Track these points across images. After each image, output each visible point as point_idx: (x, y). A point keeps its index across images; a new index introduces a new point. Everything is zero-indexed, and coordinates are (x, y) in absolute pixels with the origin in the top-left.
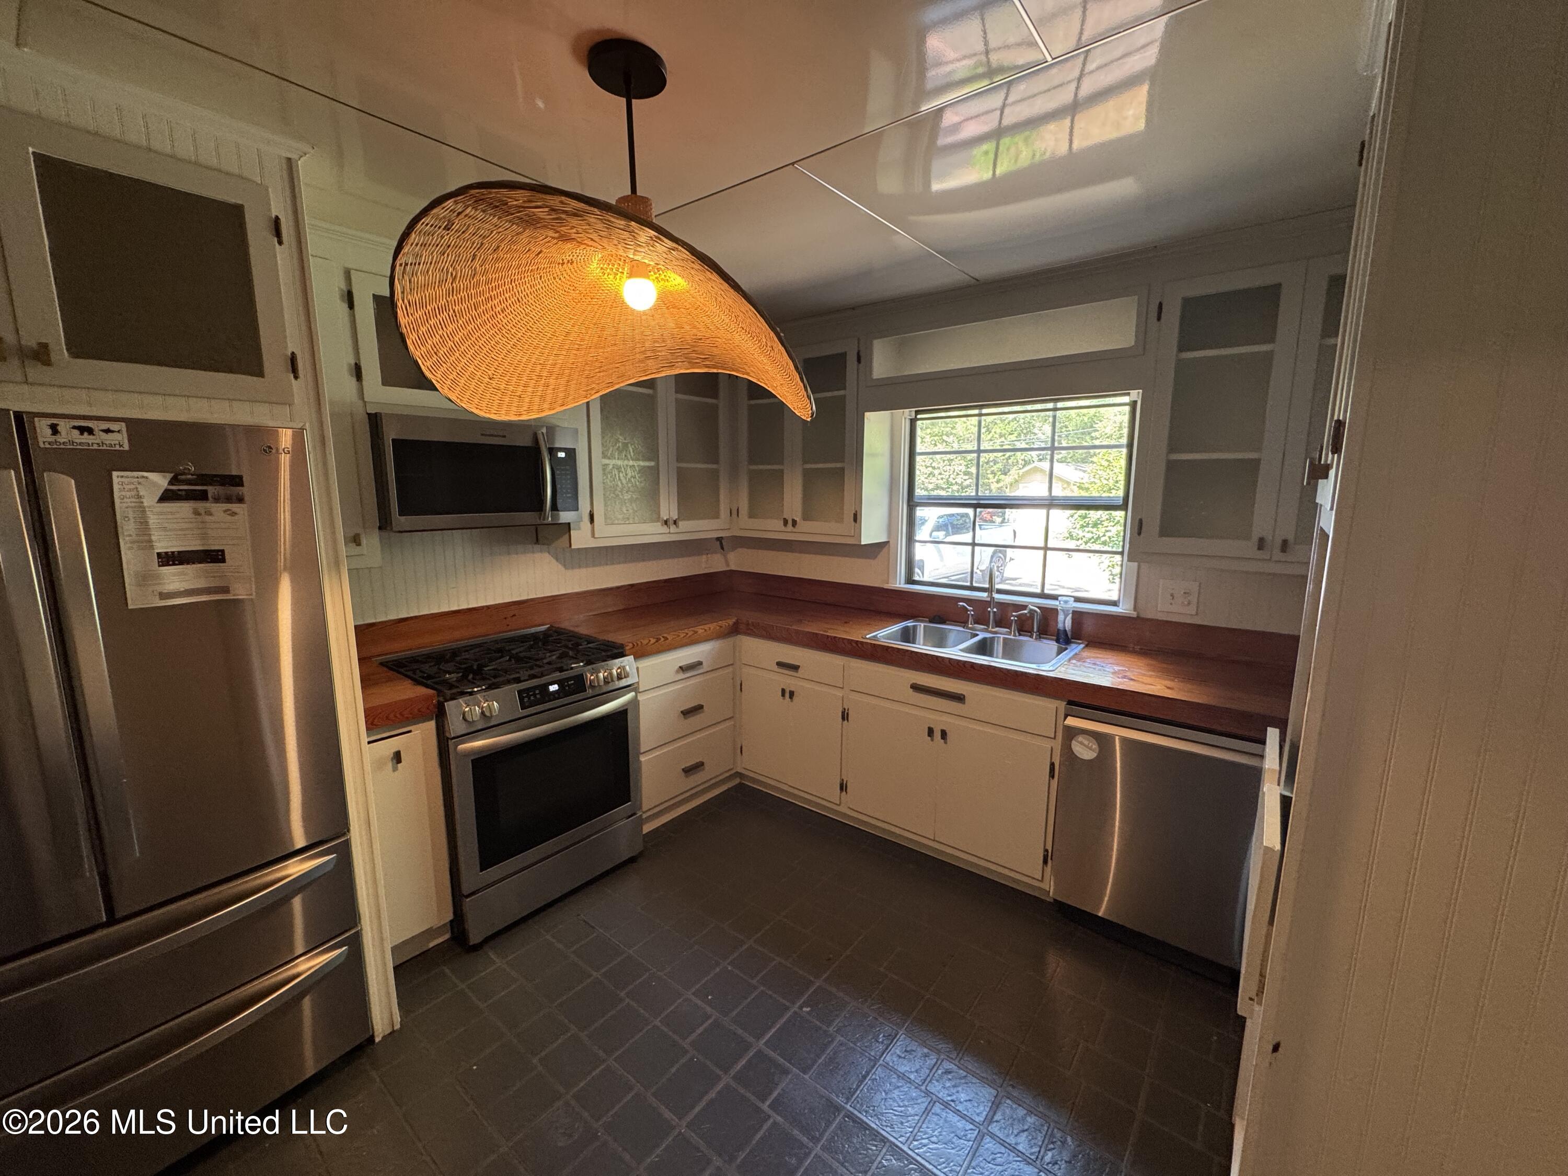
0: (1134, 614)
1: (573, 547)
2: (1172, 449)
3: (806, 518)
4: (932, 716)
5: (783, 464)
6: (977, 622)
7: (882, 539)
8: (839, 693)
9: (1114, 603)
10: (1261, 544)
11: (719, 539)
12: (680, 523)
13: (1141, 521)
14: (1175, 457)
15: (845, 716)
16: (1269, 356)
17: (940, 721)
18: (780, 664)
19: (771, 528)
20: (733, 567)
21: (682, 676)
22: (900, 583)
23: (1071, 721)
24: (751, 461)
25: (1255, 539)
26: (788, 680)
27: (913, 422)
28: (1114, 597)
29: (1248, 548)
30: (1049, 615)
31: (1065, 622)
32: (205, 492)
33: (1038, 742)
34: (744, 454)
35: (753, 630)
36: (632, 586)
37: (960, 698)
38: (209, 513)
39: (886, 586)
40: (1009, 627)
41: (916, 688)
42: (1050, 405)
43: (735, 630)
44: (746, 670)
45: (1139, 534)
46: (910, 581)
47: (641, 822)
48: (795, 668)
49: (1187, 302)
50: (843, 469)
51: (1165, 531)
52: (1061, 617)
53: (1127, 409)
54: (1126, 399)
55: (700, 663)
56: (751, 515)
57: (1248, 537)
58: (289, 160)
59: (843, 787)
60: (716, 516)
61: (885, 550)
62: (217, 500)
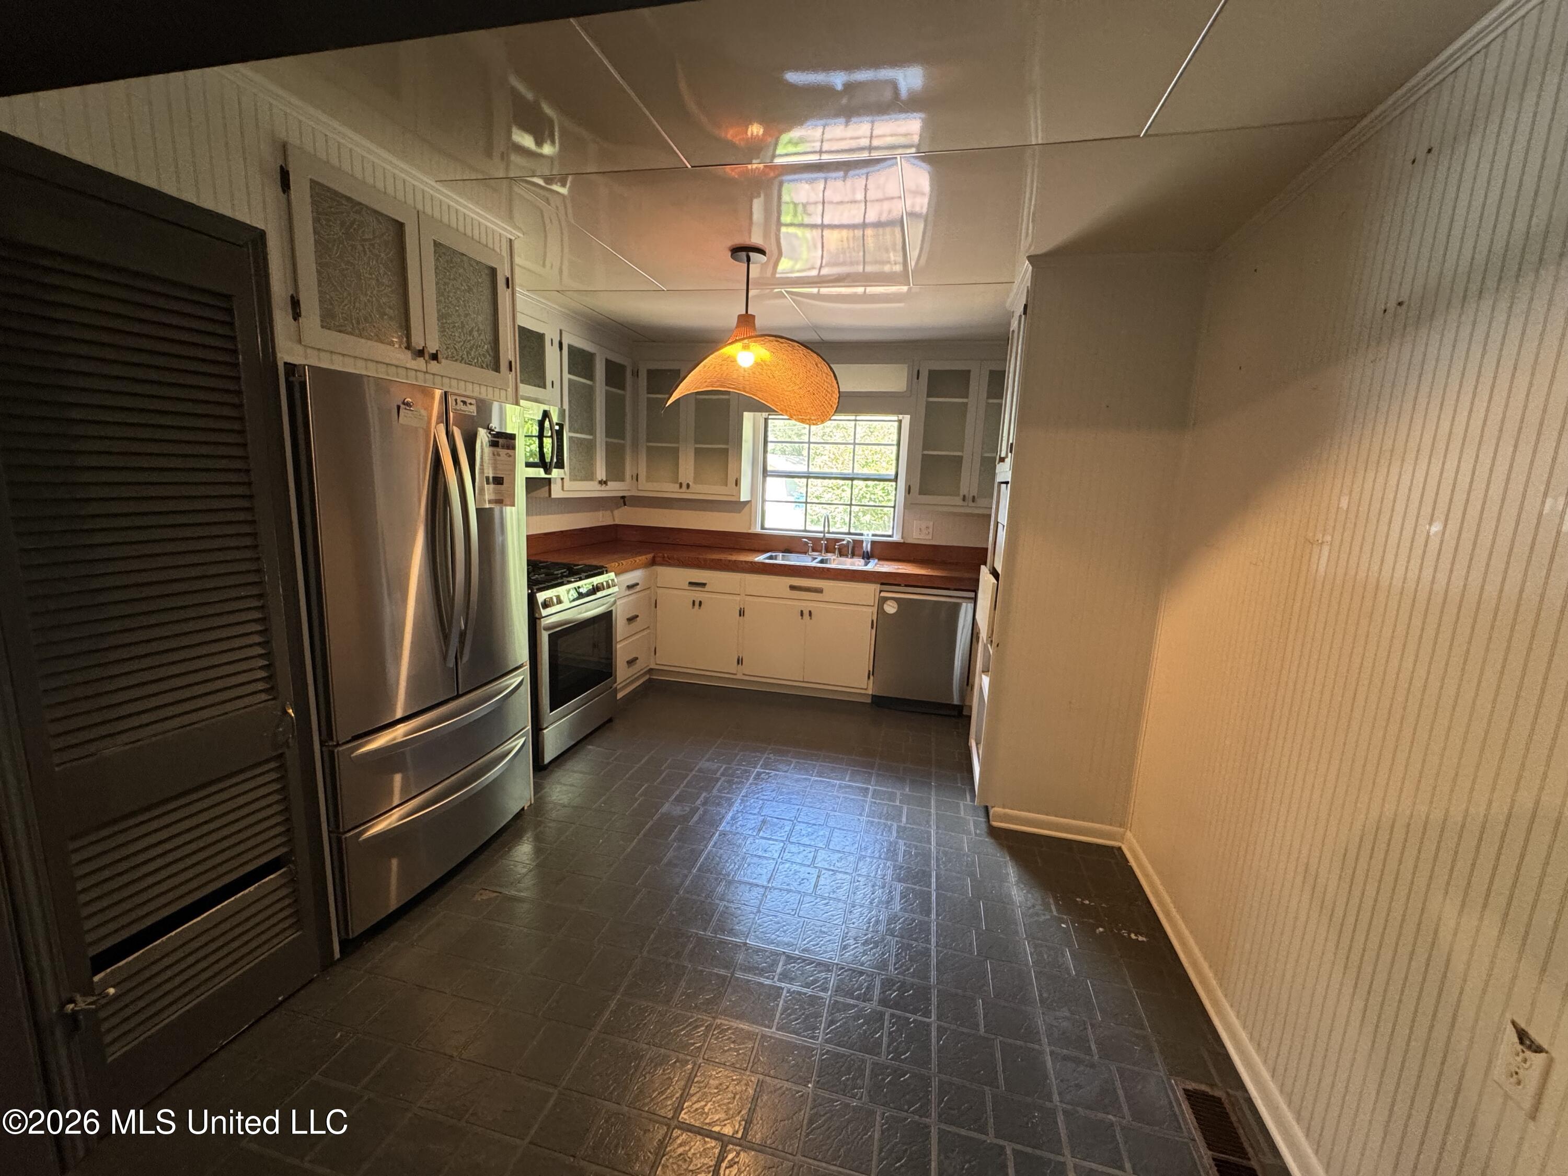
0: (902, 541)
1: (553, 496)
2: (924, 449)
3: (695, 483)
4: (804, 604)
5: (678, 443)
6: (813, 550)
7: (748, 499)
8: (738, 598)
9: (890, 536)
10: (964, 499)
11: (623, 497)
12: (609, 483)
13: (910, 487)
14: (926, 452)
15: (742, 613)
16: (966, 404)
17: (806, 606)
18: (691, 584)
19: (669, 490)
20: (617, 522)
21: (628, 593)
22: (758, 530)
23: (883, 594)
24: (648, 440)
25: (962, 497)
26: (698, 595)
27: (766, 420)
28: (890, 533)
29: (958, 501)
30: (858, 544)
31: (867, 547)
32: (498, 442)
33: (864, 609)
34: (643, 435)
35: (667, 562)
36: (562, 532)
37: (819, 591)
38: (499, 455)
39: (750, 531)
40: (834, 552)
41: (793, 588)
42: (853, 418)
43: (653, 563)
44: (660, 591)
45: (909, 493)
46: (763, 528)
47: (616, 691)
48: (704, 585)
49: (930, 372)
50: (727, 450)
51: (922, 492)
52: (864, 545)
53: (896, 424)
54: (895, 418)
55: (637, 584)
56: (649, 479)
57: (959, 495)
58: (511, 240)
59: (740, 661)
60: (623, 480)
61: (748, 506)
62: (503, 447)
